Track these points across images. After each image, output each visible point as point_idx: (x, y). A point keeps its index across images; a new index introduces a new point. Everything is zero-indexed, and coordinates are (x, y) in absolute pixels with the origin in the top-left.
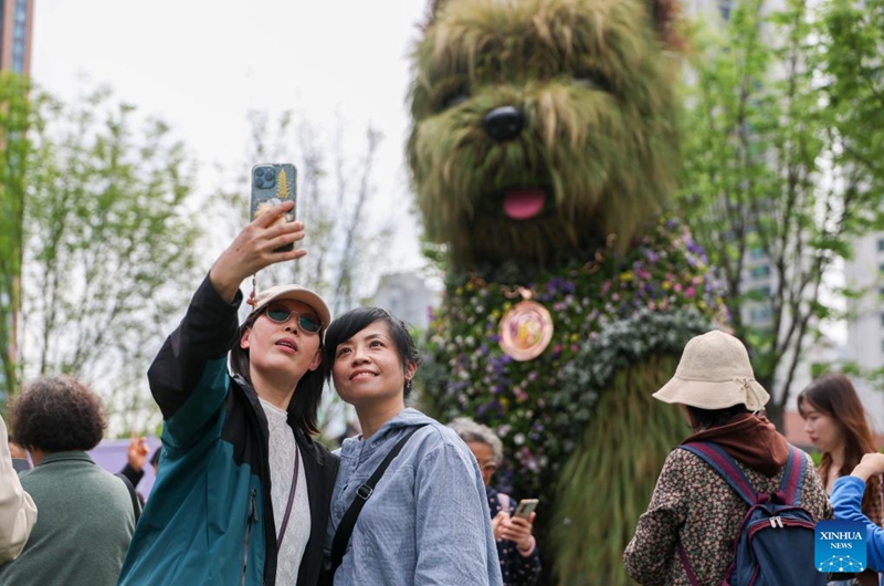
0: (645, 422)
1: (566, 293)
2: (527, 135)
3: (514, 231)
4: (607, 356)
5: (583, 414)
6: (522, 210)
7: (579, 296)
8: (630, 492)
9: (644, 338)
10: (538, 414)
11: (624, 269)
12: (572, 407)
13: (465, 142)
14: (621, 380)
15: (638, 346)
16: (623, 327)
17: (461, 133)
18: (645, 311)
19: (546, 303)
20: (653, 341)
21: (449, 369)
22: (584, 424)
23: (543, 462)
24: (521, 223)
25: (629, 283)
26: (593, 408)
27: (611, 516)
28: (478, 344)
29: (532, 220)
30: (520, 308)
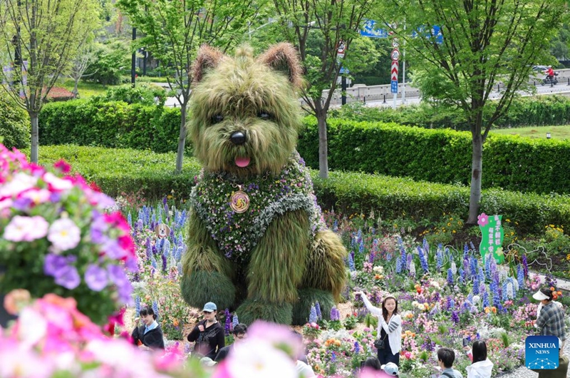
0: (283, 238)
1: (255, 189)
4: (271, 215)
5: (261, 235)
6: (242, 164)
8: (278, 265)
9: (284, 208)
10: (244, 233)
11: (277, 180)
12: (257, 232)
13: (224, 145)
14: (275, 223)
15: (282, 211)
16: (277, 205)
18: (284, 197)
19: (247, 192)
20: (287, 208)
21: (208, 210)
22: (261, 238)
23: (244, 249)
24: (241, 168)
25: (279, 184)
26: (265, 233)
27: (271, 273)
28: (221, 204)
29: (246, 167)
30: (238, 193)
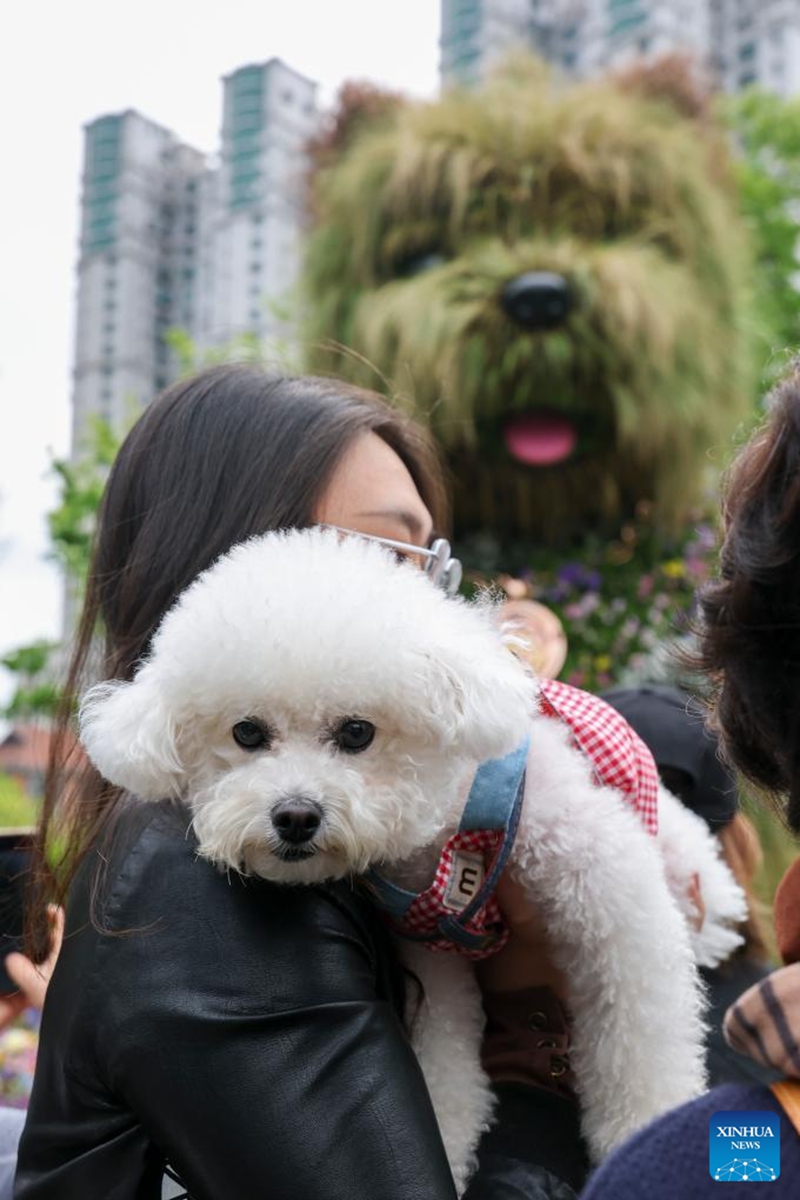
2: (579, 322)
3: (523, 485)
6: (544, 450)
7: (607, 596)
11: (670, 556)
13: (475, 327)
17: (467, 313)
19: (555, 604)
24: (536, 471)
25: (680, 580)
29: (558, 468)
